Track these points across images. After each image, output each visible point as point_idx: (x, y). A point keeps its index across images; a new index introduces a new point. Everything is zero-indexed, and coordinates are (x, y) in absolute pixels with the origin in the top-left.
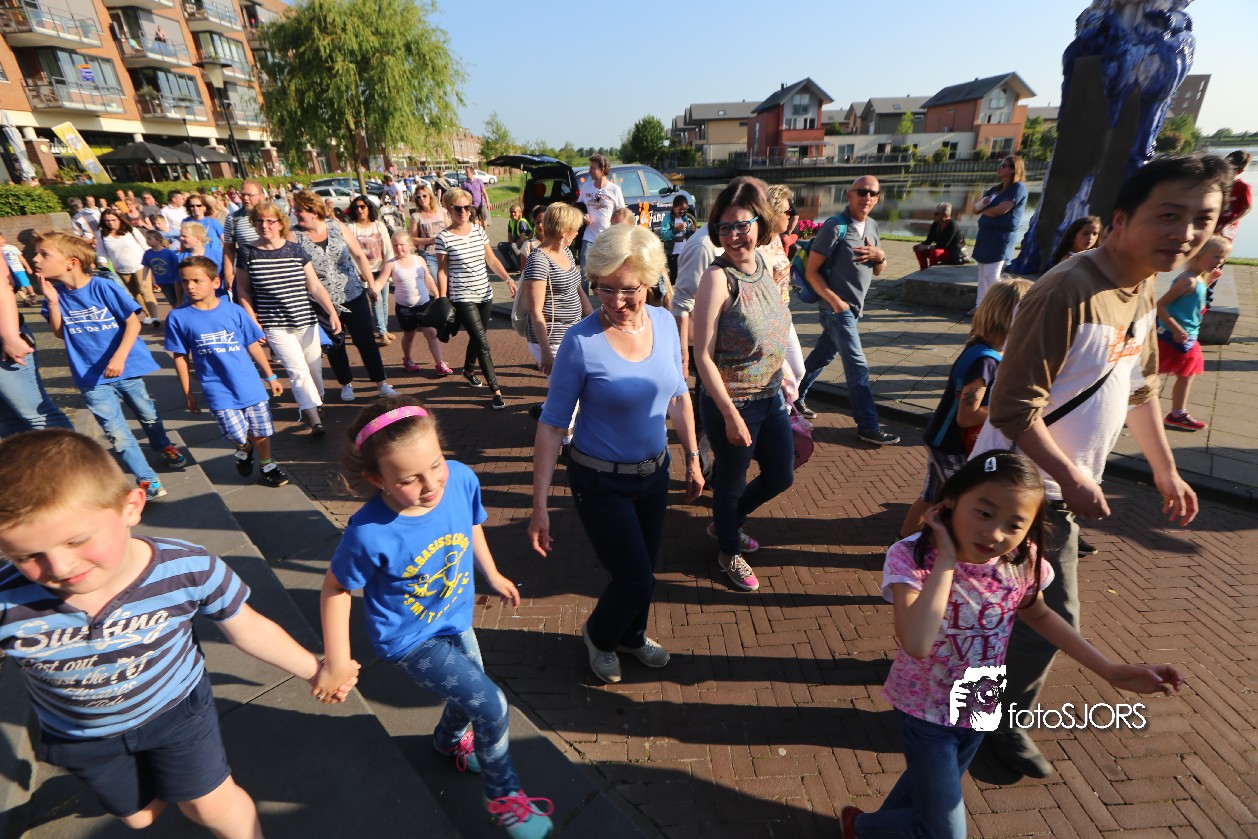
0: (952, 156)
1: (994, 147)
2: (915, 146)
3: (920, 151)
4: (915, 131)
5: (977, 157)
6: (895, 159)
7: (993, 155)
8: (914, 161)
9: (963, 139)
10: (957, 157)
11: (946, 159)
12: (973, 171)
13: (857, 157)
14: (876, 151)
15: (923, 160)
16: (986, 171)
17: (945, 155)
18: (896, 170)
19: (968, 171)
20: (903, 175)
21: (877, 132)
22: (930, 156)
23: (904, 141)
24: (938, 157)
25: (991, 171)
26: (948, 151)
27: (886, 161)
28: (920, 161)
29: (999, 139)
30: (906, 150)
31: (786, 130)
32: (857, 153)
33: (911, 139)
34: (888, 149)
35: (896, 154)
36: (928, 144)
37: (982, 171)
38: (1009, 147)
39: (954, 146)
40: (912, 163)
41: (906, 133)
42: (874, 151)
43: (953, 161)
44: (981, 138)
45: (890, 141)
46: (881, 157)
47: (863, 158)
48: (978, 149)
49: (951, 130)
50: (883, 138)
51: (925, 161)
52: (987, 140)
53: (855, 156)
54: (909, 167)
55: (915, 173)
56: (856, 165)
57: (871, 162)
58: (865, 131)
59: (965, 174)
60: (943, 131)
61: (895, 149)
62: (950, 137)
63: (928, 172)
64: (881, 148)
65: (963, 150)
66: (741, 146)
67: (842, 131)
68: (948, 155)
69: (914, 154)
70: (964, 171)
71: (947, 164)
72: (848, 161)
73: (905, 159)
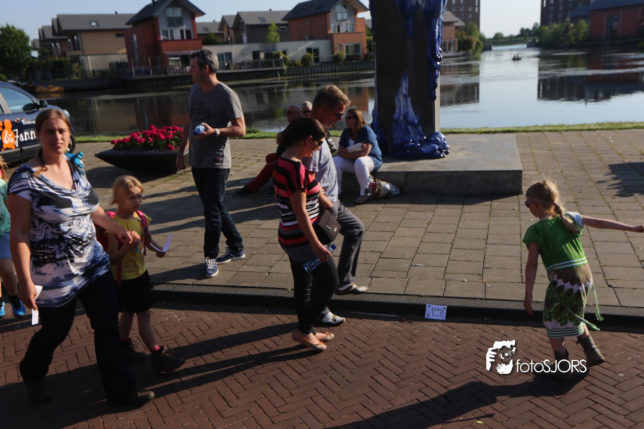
0: (317, 60)
1: (347, 51)
2: (285, 52)
3: (290, 56)
4: (282, 40)
5: (336, 59)
6: (270, 65)
7: (348, 58)
8: (286, 65)
9: (321, 45)
10: (321, 61)
11: (312, 63)
12: (336, 72)
13: (236, 64)
14: (251, 58)
15: (292, 64)
16: (345, 71)
17: (310, 59)
18: (273, 74)
19: (332, 72)
20: (279, 77)
21: (250, 41)
22: (298, 60)
23: (274, 49)
24: (305, 60)
25: (349, 71)
26: (312, 56)
27: (262, 67)
28: (291, 65)
29: (350, 45)
30: (278, 56)
31: (165, 40)
32: (236, 59)
33: (281, 47)
34: (262, 56)
35: (270, 60)
36: (296, 50)
37: (343, 71)
38: (359, 51)
39: (316, 51)
40: (285, 67)
41: (275, 41)
42: (250, 57)
43: (317, 64)
44: (336, 45)
45: (263, 49)
46: (258, 63)
47: (241, 64)
48: (336, 54)
49: (311, 39)
50: (256, 47)
51: (295, 65)
52: (341, 46)
53: (234, 64)
54: (282, 71)
55: (289, 75)
56: (236, 71)
57: (250, 68)
58: (239, 41)
59: (330, 74)
60: (304, 39)
61: (267, 56)
62: (311, 44)
63: (300, 74)
64: (256, 55)
65: (324, 54)
66: (121, 56)
67: (219, 41)
68: (313, 59)
69: (285, 60)
70: (328, 72)
71: (314, 67)
72: (228, 67)
73: (278, 63)
